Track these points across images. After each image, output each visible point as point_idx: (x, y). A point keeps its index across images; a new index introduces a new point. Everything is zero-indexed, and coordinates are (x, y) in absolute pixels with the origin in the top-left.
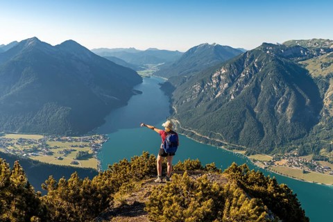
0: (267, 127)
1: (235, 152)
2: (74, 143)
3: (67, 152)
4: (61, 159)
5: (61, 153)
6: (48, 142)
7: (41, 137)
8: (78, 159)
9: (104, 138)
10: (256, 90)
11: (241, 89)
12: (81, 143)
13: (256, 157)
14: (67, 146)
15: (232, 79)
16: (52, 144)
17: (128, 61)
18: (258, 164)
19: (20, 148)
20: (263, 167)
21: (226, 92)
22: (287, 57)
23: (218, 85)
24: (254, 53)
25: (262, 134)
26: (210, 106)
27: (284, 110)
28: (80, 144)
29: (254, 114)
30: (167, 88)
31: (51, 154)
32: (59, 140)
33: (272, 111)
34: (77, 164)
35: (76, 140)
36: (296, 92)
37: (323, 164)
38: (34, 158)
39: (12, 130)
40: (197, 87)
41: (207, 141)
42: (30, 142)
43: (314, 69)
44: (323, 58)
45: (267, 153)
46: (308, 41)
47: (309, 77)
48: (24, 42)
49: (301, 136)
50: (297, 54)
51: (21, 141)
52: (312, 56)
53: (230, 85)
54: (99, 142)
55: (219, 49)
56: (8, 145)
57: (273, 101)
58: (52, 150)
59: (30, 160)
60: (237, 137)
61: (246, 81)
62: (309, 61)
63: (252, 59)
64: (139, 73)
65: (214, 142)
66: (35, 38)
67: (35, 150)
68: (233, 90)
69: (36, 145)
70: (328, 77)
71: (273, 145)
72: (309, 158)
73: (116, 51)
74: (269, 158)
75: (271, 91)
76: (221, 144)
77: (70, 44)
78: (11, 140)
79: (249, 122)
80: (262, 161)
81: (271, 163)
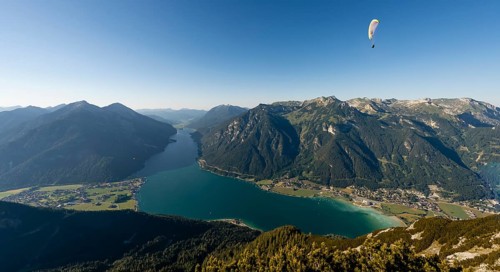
0: (267, 159)
1: (247, 180)
2: (114, 188)
4: (99, 204)
5: (99, 198)
6: (87, 190)
7: (81, 186)
8: (116, 202)
9: (143, 180)
10: (258, 135)
11: (248, 134)
12: (121, 188)
13: (261, 182)
14: (107, 191)
15: (242, 128)
16: (90, 192)
18: (263, 187)
19: (54, 199)
20: (267, 189)
21: (238, 137)
22: (276, 113)
23: (232, 132)
24: (254, 110)
25: (264, 165)
26: (228, 148)
27: (277, 147)
29: (258, 151)
30: (196, 136)
31: (89, 201)
32: (99, 187)
33: (269, 148)
34: (115, 207)
35: (116, 185)
36: (284, 135)
37: (306, 182)
38: (69, 208)
39: (49, 183)
40: (218, 135)
41: (227, 174)
42: (67, 192)
43: (292, 119)
44: (296, 112)
45: (269, 178)
47: (290, 124)
48: (71, 105)
49: (289, 164)
50: (281, 111)
51: (57, 192)
52: (290, 111)
53: (241, 132)
54: (138, 184)
55: (232, 109)
56: (41, 198)
57: (269, 141)
58: (90, 198)
59: (64, 210)
60: (248, 169)
61: (251, 129)
62: (288, 115)
63: (254, 114)
64: (174, 126)
65: (231, 174)
66: (84, 102)
67: (72, 199)
68: (242, 136)
69: (74, 195)
70: (300, 124)
71: (272, 172)
72: (296, 179)
74: (270, 182)
75: (267, 135)
76: (237, 175)
78: (46, 192)
79: (255, 157)
80: (265, 185)
81: (272, 186)
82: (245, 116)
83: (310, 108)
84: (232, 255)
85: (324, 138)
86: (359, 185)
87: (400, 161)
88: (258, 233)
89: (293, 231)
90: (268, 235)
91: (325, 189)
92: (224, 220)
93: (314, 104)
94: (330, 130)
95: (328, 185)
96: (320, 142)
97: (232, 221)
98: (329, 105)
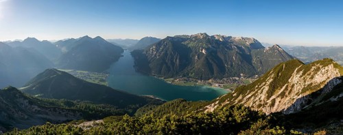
0: (171, 67)
1: (160, 78)
3: (96, 79)
4: (94, 81)
5: (94, 78)
6: (90, 74)
7: (87, 72)
8: (100, 81)
10: (166, 54)
11: (160, 54)
13: (167, 79)
15: (157, 50)
17: (119, 44)
19: (80, 76)
20: (170, 83)
21: (155, 55)
23: (152, 52)
24: (164, 40)
27: (176, 61)
28: (100, 76)
29: (166, 64)
30: (133, 54)
32: (93, 74)
33: (172, 61)
34: (100, 83)
35: (99, 74)
36: (180, 54)
39: (78, 69)
42: (83, 74)
45: (172, 77)
53: (157, 52)
55: (152, 39)
57: (172, 58)
58: (91, 78)
60: (160, 72)
61: (162, 50)
63: (164, 42)
64: (123, 48)
68: (157, 55)
69: (86, 75)
71: (173, 74)
72: (186, 78)
73: (114, 40)
74: (172, 79)
75: (171, 54)
76: (154, 76)
77: (98, 38)
78: (78, 72)
79: (164, 66)
80: (169, 81)
81: (173, 81)
82: (160, 43)
83: (194, 39)
84: (151, 109)
85: (200, 55)
86: (215, 78)
87: (232, 65)
88: (164, 102)
89: (183, 101)
90: (170, 102)
91: (199, 81)
92: (147, 96)
93: (196, 37)
94: (203, 51)
95: (201, 79)
96: (198, 57)
97: (152, 96)
98: (203, 38)
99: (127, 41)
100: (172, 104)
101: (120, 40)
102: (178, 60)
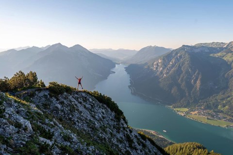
10: (179, 72)
11: (170, 70)
13: (178, 109)
15: (165, 65)
17: (108, 55)
18: (180, 113)
20: (183, 115)
21: (161, 72)
23: (157, 68)
27: (195, 83)
36: (203, 73)
45: (185, 107)
46: (210, 44)
48: (53, 46)
49: (206, 98)
53: (163, 69)
55: (157, 49)
57: (189, 78)
61: (173, 66)
64: (114, 61)
66: (60, 44)
68: (165, 71)
71: (189, 102)
74: (186, 110)
75: (187, 72)
77: (78, 47)
80: (182, 112)
81: (187, 113)
82: (169, 56)
88: (171, 144)
89: (199, 148)
90: (178, 145)
92: (147, 130)
97: (153, 132)
99: (121, 52)
100: (181, 149)
101: (110, 51)
102: (198, 82)
